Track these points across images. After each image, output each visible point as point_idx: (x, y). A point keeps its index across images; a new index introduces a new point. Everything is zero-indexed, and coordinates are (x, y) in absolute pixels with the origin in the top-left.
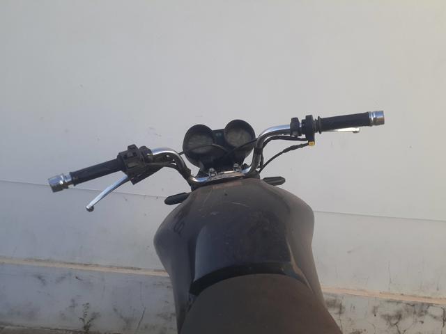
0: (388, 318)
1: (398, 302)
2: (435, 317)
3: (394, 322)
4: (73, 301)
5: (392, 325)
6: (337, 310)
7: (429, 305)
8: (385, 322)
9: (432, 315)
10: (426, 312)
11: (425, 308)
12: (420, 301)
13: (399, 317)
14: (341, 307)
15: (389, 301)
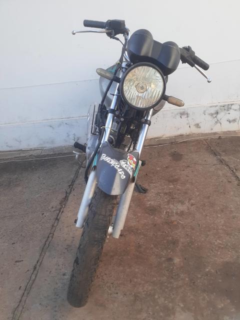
0: (212, 115)
1: (216, 106)
2: (236, 110)
3: (215, 116)
4: (67, 133)
5: (214, 118)
6: (186, 116)
7: (232, 105)
8: (210, 117)
9: (233, 109)
10: (231, 108)
11: (230, 106)
12: (227, 104)
13: (217, 113)
14: (187, 114)
15: (211, 107)
